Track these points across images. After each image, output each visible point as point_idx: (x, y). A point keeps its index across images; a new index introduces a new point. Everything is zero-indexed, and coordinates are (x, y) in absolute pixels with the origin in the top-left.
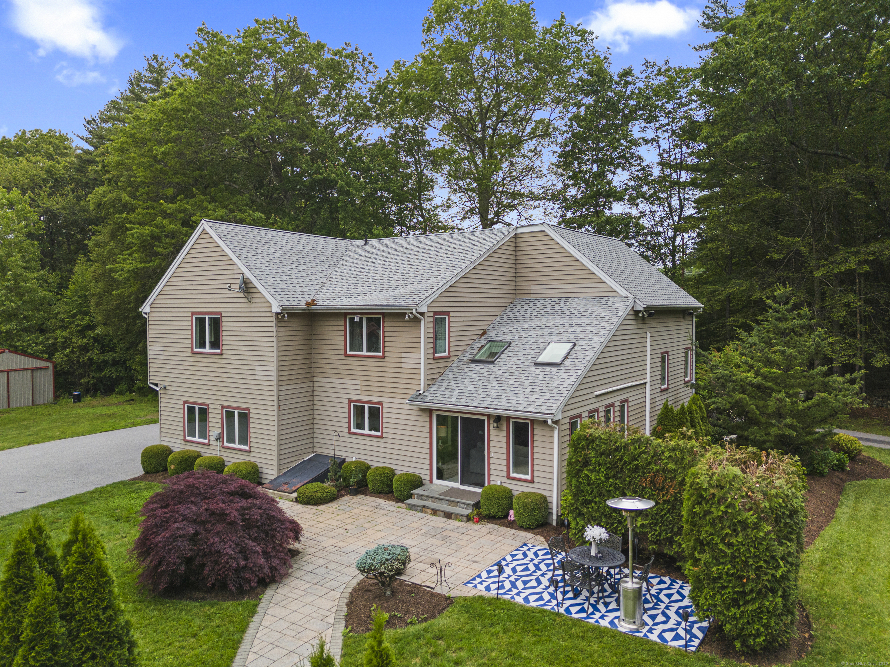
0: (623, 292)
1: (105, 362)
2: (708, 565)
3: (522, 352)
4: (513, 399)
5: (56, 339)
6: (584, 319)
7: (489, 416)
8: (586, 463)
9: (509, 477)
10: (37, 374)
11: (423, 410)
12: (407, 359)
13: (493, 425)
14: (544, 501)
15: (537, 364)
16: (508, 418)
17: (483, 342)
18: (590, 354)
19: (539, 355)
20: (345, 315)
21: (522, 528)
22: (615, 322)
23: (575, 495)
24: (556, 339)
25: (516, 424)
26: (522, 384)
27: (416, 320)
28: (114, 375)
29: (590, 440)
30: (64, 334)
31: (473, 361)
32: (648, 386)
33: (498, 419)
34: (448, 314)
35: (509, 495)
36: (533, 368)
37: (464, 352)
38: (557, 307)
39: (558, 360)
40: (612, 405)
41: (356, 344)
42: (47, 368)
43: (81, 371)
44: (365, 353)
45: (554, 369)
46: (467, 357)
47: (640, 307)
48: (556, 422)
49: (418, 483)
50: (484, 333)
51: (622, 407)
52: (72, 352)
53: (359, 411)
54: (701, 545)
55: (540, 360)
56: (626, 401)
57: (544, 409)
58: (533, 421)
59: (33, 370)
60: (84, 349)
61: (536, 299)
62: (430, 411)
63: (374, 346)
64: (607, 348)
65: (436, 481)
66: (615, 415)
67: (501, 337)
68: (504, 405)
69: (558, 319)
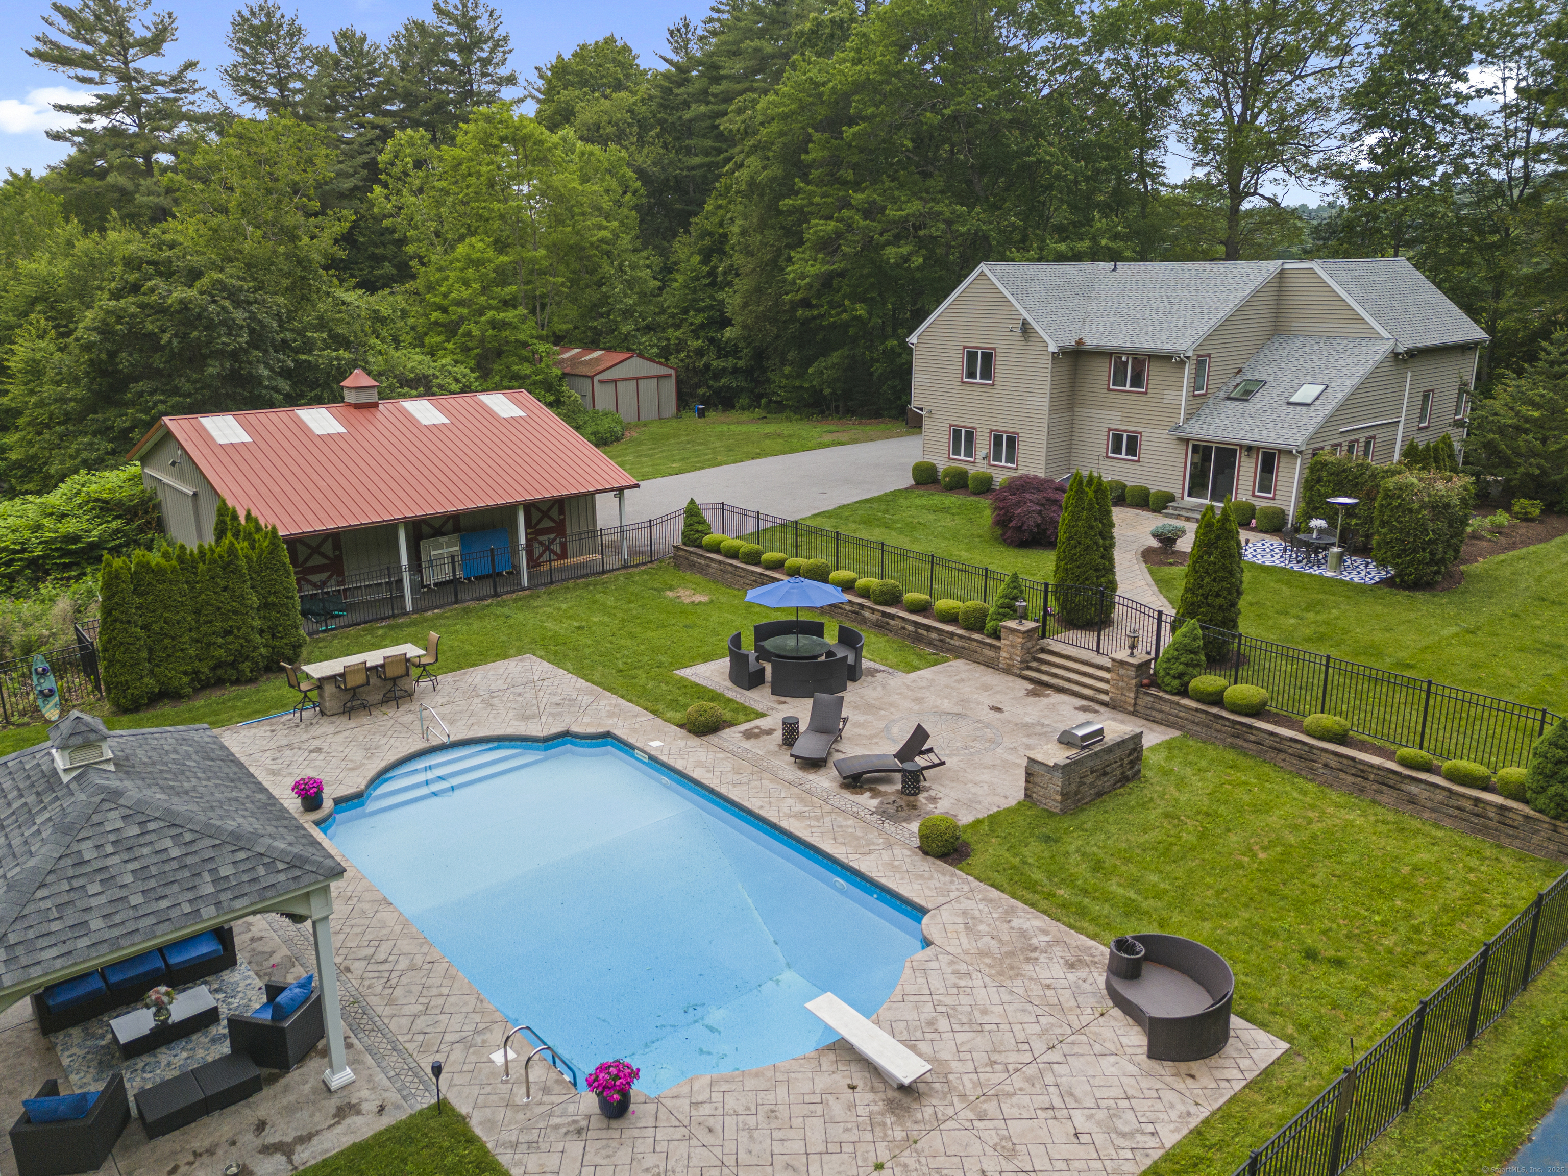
0: (1385, 334)
1: (724, 369)
2: (1385, 535)
3: (1276, 391)
4: (1265, 433)
5: (668, 340)
6: (1341, 361)
7: (1241, 446)
8: (1319, 480)
9: (1254, 495)
10: (662, 381)
11: (1180, 439)
12: (1169, 396)
13: (1244, 453)
14: (1282, 514)
15: (1289, 404)
16: (1258, 448)
17: (1238, 380)
18: (1340, 396)
19: (1292, 394)
20: (1111, 354)
21: (1261, 531)
22: (1370, 365)
23: (1308, 504)
24: (1311, 380)
25: (1264, 453)
26: (1274, 421)
27: (1182, 363)
28: (734, 385)
29: (1324, 464)
30: (677, 334)
31: (1229, 398)
32: (1401, 425)
33: (1250, 449)
34: (1209, 356)
35: (1253, 508)
36: (1285, 407)
37: (1220, 389)
38: (1316, 347)
39: (1309, 401)
40: (1357, 441)
41: (1119, 379)
42: (669, 376)
43: (696, 380)
44: (1128, 388)
45: (1304, 409)
46: (1222, 394)
47: (1401, 349)
48: (1300, 452)
49: (1172, 498)
50: (1240, 371)
51: (1368, 444)
52: (688, 356)
53: (1118, 438)
54: (1383, 524)
55: (1292, 400)
56: (1374, 437)
57: (1291, 442)
58: (1280, 451)
59: (659, 377)
60: (700, 353)
61: (1296, 336)
62: (1187, 441)
63: (1137, 381)
64: (1357, 390)
65: (1186, 498)
66: (1358, 450)
67: (1257, 376)
68: (1257, 437)
69: (1316, 359)
